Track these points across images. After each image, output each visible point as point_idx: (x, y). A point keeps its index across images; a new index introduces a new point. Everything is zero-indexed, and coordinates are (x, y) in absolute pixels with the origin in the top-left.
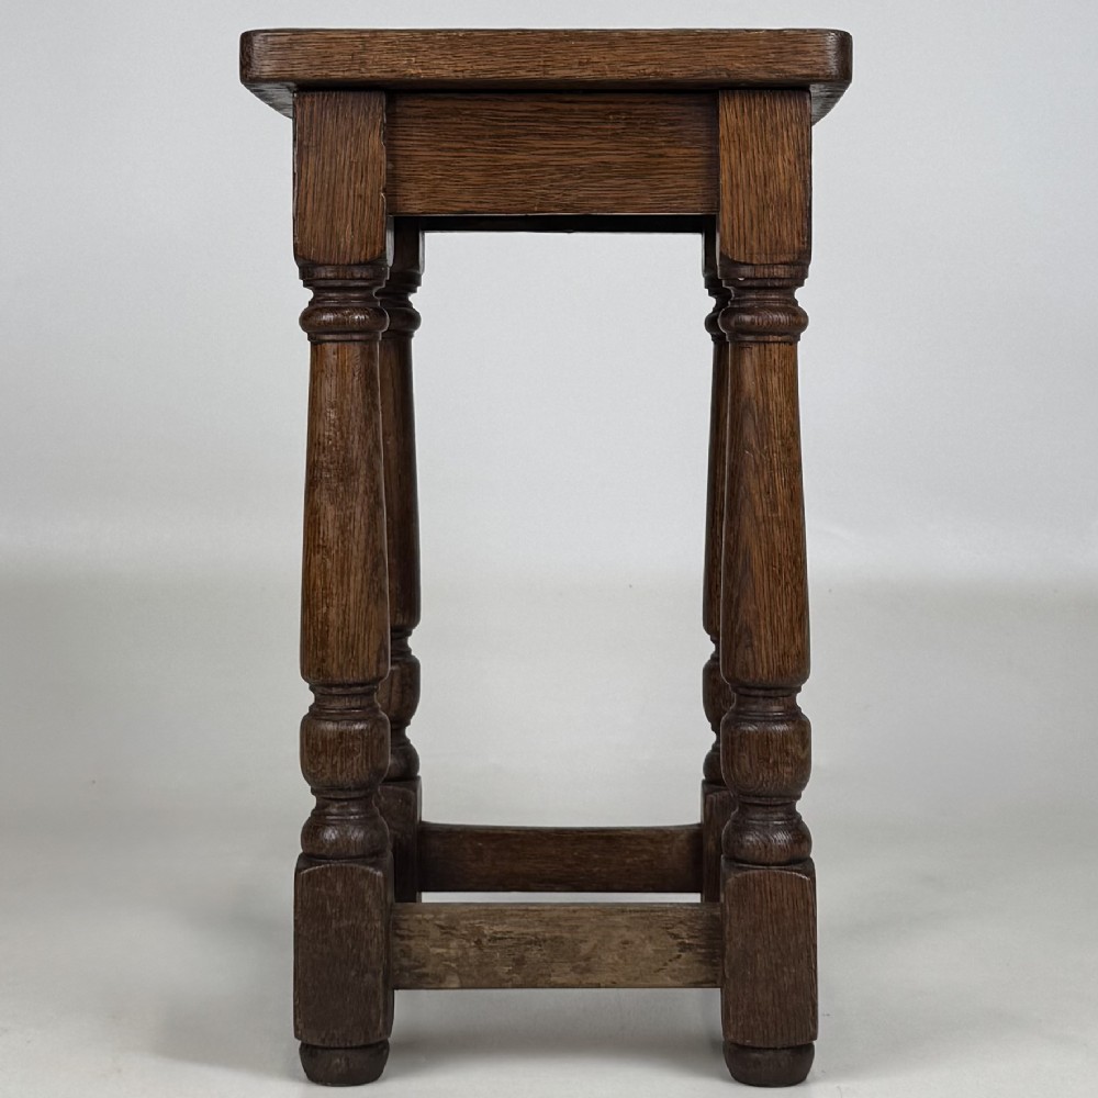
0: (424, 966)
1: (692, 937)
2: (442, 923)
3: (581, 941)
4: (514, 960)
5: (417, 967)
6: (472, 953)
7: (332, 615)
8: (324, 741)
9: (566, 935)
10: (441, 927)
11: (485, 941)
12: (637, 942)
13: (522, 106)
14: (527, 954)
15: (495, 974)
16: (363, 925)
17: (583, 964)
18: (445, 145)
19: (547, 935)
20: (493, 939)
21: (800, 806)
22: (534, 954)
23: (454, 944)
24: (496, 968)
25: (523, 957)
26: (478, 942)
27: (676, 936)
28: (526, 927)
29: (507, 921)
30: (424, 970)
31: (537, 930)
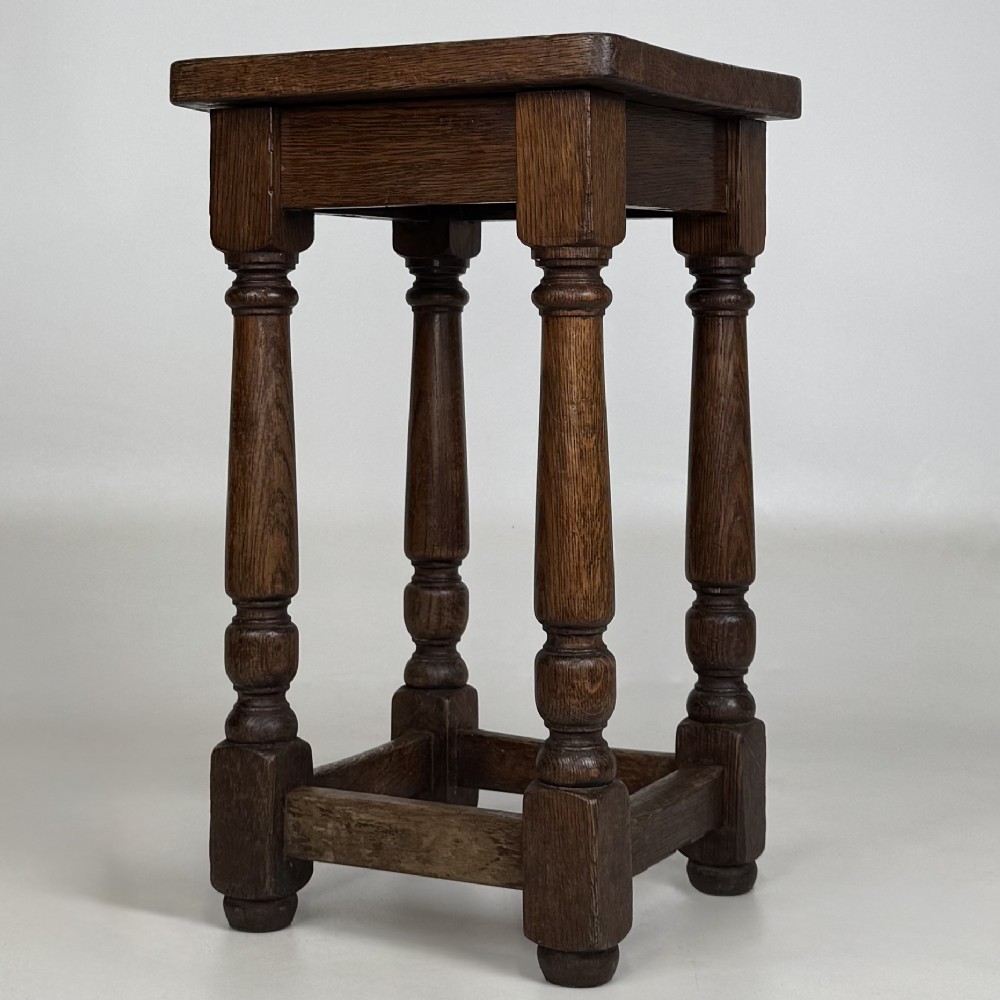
0: (309, 840)
1: (509, 843)
2: (322, 806)
3: (424, 836)
4: (374, 845)
5: (304, 841)
6: (343, 834)
9: (413, 829)
10: (321, 809)
11: (353, 825)
12: (466, 842)
14: (383, 841)
15: (360, 854)
17: (424, 855)
19: (399, 827)
20: (360, 825)
22: (389, 842)
23: (330, 825)
24: (361, 850)
25: (381, 843)
26: (348, 826)
27: (496, 841)
28: (383, 817)
29: (370, 810)
30: (309, 844)
31: (392, 821)
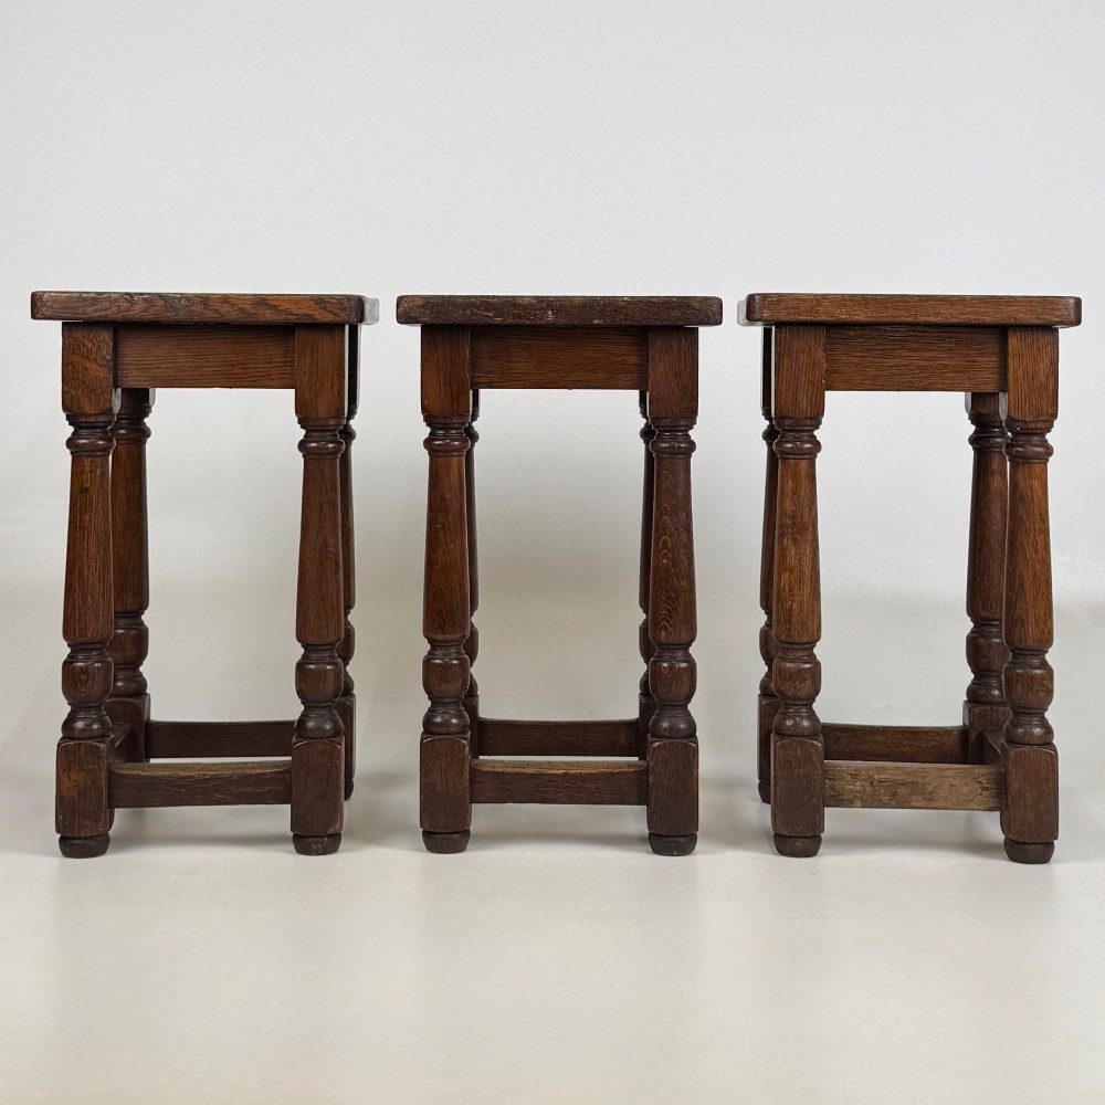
0: (842, 795)
1: (988, 783)
2: (852, 773)
3: (928, 784)
4: (891, 793)
5: (838, 796)
6: (869, 789)
7: (795, 606)
8: (790, 673)
9: (920, 781)
10: (851, 775)
11: (875, 782)
12: (959, 785)
14: (898, 790)
15: (881, 800)
16: (812, 772)
17: (928, 796)
19: (909, 780)
20: (880, 782)
21: (1047, 715)
22: (902, 790)
23: (858, 784)
24: (882, 798)
25: (896, 792)
26: (871, 783)
27: (980, 783)
28: (897, 776)
29: (887, 772)
30: (842, 797)
31: (904, 777)
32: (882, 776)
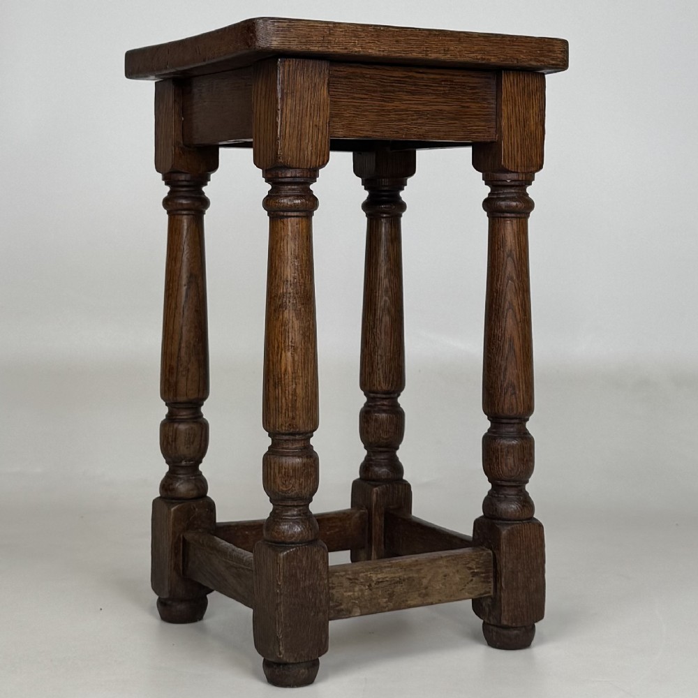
0: (341, 604)
1: (478, 568)
2: (350, 577)
3: (423, 578)
4: (389, 594)
5: (337, 606)
6: (367, 593)
7: (299, 391)
9: (416, 575)
10: (350, 579)
11: (373, 584)
12: (451, 574)
13: (396, 74)
14: (395, 590)
15: (379, 604)
16: (318, 583)
17: (424, 591)
18: (356, 95)
19: (405, 576)
20: (378, 583)
22: (399, 589)
23: (357, 589)
24: (379, 601)
25: (394, 592)
26: (370, 586)
27: (470, 568)
28: (394, 573)
29: (384, 571)
30: (342, 607)
31: (401, 574)
32: (379, 576)
